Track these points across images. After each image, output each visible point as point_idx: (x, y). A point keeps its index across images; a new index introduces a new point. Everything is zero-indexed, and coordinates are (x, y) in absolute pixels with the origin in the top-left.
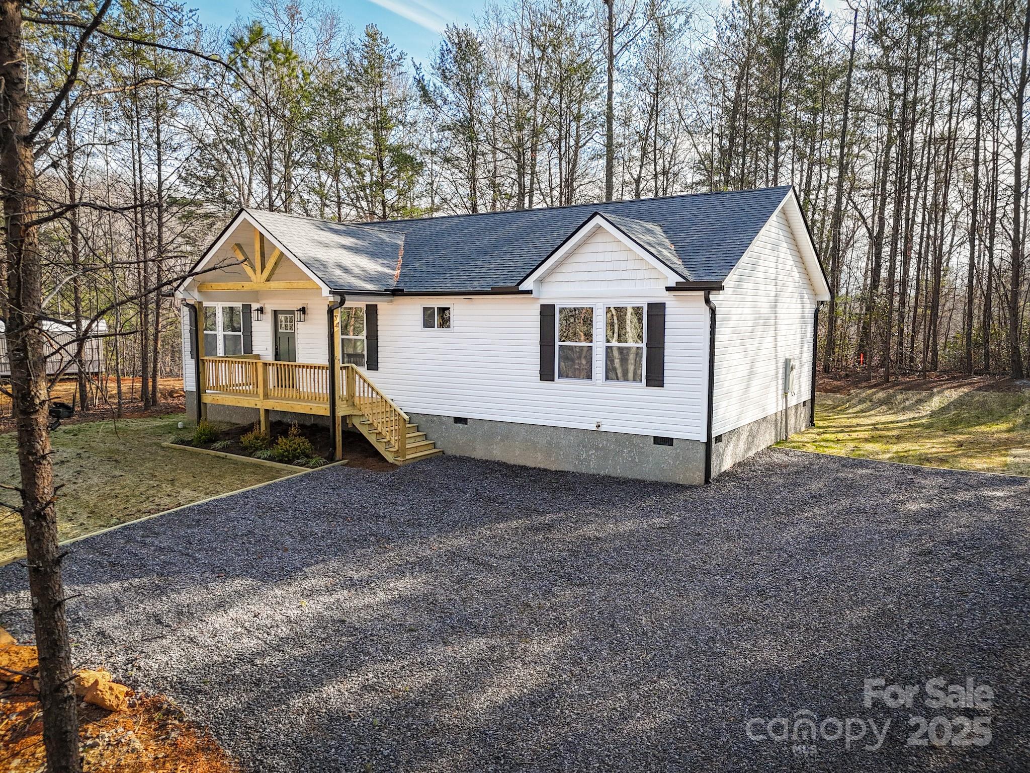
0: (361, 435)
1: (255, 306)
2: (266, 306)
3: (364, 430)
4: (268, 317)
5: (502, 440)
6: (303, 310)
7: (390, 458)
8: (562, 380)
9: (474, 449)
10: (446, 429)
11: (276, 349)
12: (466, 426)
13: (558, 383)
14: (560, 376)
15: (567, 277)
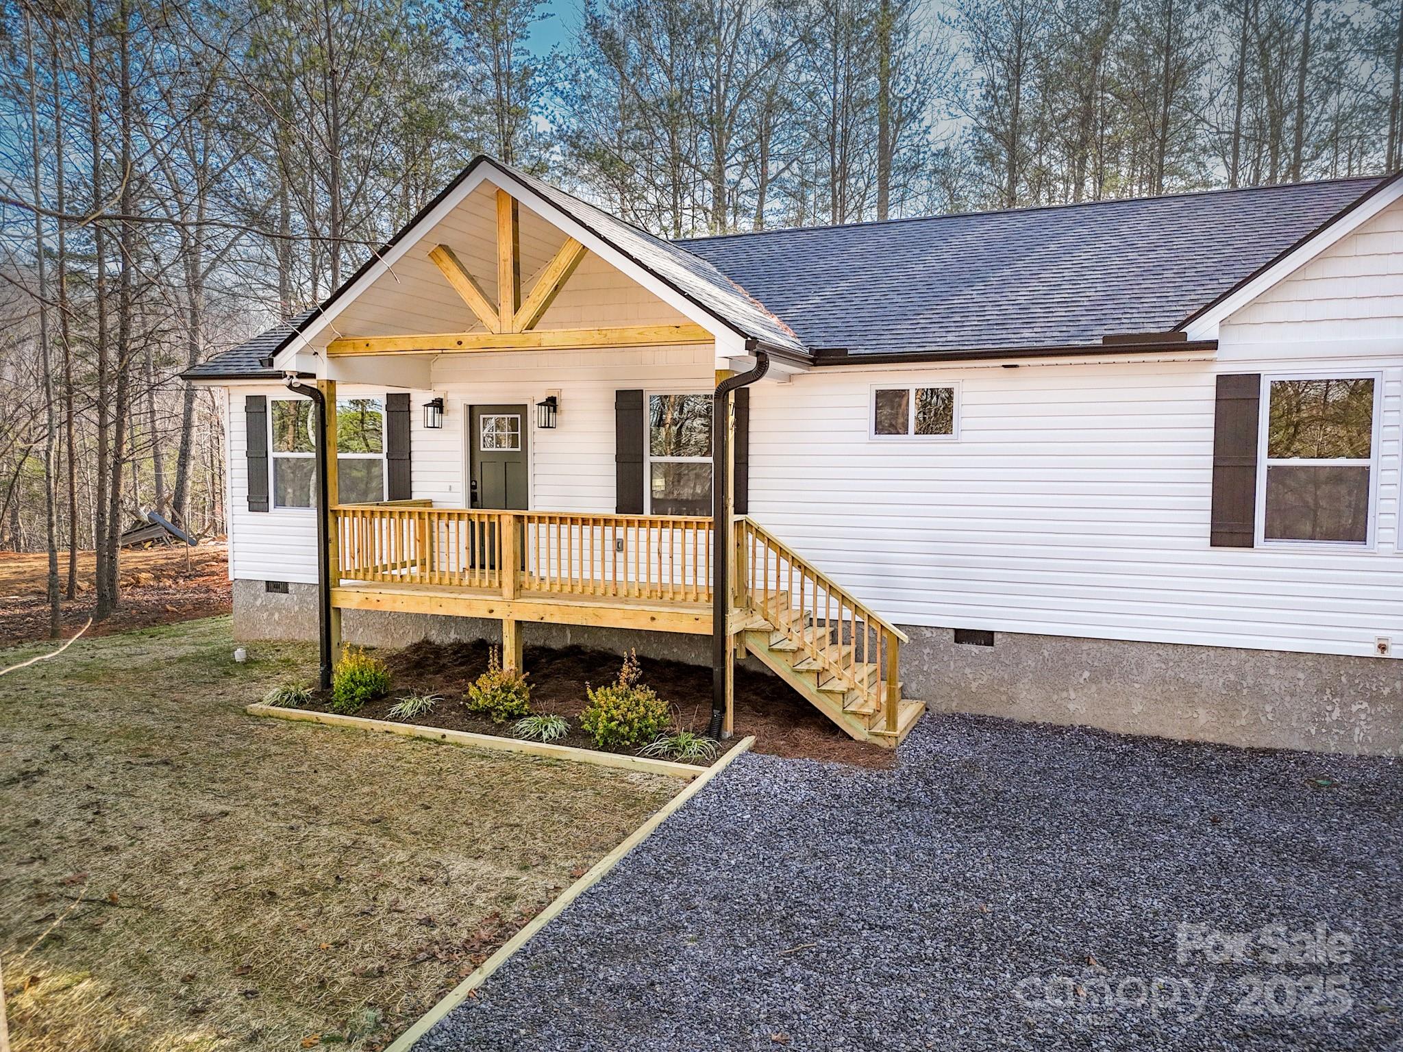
0: (778, 678)
1: (420, 399)
2: (450, 396)
3: (780, 667)
4: (457, 420)
5: (1092, 680)
6: (551, 403)
7: (858, 730)
8: (1275, 544)
9: (1012, 700)
10: (934, 657)
11: (473, 487)
12: (989, 649)
13: (1262, 551)
14: (1269, 535)
15: (1299, 311)
